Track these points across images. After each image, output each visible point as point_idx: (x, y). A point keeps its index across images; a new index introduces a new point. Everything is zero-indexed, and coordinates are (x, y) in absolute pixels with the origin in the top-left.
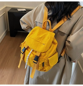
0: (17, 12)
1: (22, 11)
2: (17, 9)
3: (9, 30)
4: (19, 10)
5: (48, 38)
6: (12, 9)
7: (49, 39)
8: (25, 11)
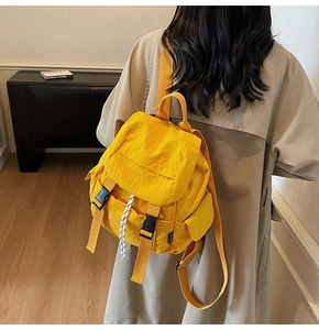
0: (41, 81)
1: (58, 78)
2: (39, 72)
5: (182, 159)
6: (20, 72)
7: (185, 161)
8: (68, 77)
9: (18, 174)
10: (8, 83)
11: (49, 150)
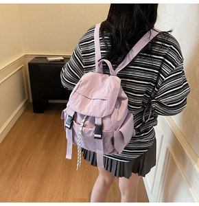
0: (47, 62)
1: (56, 61)
2: (46, 58)
3: (31, 101)
4: (50, 59)
6: (36, 58)
8: (62, 60)
9: (33, 114)
10: (29, 64)
11: (50, 101)
